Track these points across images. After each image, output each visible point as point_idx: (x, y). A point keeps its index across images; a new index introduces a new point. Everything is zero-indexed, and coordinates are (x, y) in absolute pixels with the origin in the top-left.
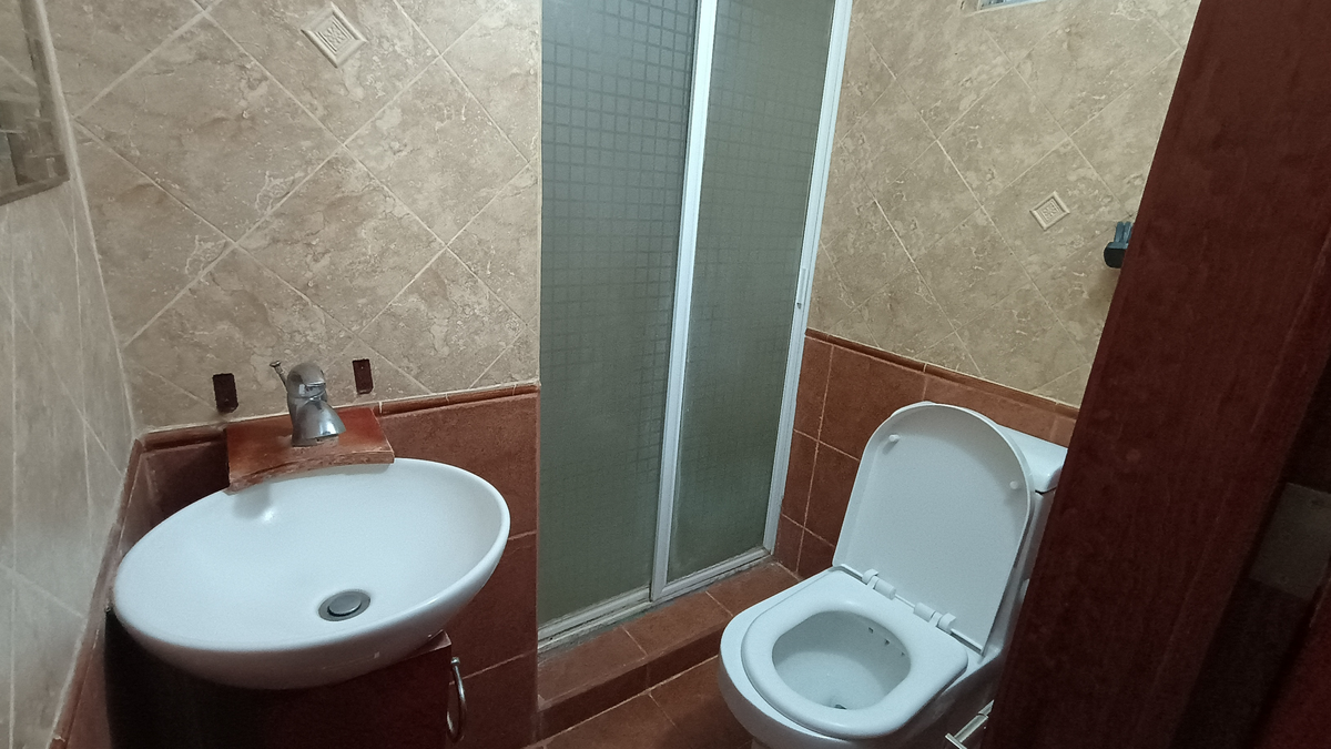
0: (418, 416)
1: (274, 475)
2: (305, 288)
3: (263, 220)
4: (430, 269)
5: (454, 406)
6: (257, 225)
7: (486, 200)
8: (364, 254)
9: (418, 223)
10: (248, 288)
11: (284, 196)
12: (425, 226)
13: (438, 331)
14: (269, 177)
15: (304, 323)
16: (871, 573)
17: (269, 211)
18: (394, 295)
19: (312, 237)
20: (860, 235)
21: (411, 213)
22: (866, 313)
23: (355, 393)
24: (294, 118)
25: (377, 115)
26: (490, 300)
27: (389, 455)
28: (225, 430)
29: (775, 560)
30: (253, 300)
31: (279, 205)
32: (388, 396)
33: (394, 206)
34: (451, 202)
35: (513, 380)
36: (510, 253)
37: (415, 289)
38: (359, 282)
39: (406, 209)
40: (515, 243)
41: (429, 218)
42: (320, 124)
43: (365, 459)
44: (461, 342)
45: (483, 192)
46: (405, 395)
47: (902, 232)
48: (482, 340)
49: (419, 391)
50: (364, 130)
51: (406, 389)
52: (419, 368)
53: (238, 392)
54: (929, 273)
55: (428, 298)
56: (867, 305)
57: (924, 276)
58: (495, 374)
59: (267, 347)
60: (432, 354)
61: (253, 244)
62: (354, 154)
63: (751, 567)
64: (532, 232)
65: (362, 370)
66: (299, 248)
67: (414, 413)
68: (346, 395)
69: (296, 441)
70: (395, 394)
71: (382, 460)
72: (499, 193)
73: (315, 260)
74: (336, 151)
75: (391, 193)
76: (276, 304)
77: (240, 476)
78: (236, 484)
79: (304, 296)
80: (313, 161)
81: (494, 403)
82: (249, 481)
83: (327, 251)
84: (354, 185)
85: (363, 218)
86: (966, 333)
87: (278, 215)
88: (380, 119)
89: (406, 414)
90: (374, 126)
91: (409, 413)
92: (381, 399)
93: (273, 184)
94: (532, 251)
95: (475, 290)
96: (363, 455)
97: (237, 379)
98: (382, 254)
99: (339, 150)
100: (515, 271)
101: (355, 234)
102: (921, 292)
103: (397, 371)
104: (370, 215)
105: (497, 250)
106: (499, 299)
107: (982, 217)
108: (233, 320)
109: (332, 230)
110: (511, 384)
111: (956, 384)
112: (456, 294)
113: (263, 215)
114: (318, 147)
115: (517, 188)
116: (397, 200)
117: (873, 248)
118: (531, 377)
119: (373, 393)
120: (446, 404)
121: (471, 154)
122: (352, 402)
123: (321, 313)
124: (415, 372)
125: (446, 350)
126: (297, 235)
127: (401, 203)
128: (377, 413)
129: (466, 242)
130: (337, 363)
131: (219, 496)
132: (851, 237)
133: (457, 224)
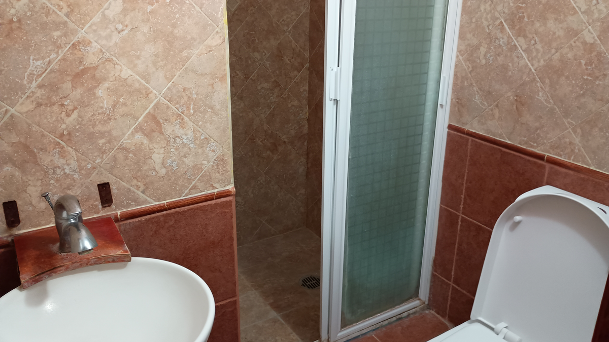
0: (146, 220)
1: (50, 276)
2: (61, 136)
3: (30, 91)
4: (149, 113)
5: (172, 211)
6: (27, 95)
7: (188, 58)
8: (102, 108)
9: (138, 81)
10: (23, 140)
11: (44, 73)
12: (144, 83)
13: (157, 157)
14: (33, 60)
15: (62, 161)
16: (501, 326)
17: (34, 84)
18: (124, 134)
19: (64, 99)
20: (490, 49)
21: (134, 74)
22: (496, 112)
23: (100, 206)
24: (47, 17)
25: (105, 7)
26: (194, 132)
27: (128, 256)
28: (13, 240)
29: (430, 309)
30: (26, 147)
31: (40, 79)
32: (124, 207)
33: (121, 71)
34: (161, 63)
35: (214, 188)
36: (207, 95)
37: (139, 129)
38: (99, 128)
39: (130, 72)
40: (210, 87)
41: (146, 77)
42: (66, 19)
43: (111, 260)
44: (174, 164)
45: (185, 53)
46: (136, 206)
47: (525, 46)
48: (189, 161)
49: (146, 202)
50: (96, 19)
51: (137, 201)
52: (145, 185)
53: (20, 213)
54: (547, 81)
55: (149, 135)
56: (497, 106)
57: (543, 83)
58: (200, 185)
59: (38, 180)
60: (154, 174)
61: (25, 109)
62: (90, 37)
63: (409, 315)
64: (222, 79)
65: (104, 190)
66: (56, 108)
67: (143, 218)
68: (93, 209)
69: (62, 248)
70: (128, 205)
71: (123, 260)
72: (196, 52)
73: (67, 116)
74: (77, 36)
75: (117, 61)
76: (41, 150)
77: (27, 278)
78: (26, 284)
79: (61, 142)
80: (63, 46)
81: (201, 207)
82: (33, 281)
83: (75, 108)
84: (91, 59)
85: (98, 82)
86: (579, 131)
87: (40, 86)
88: (108, 9)
89: (137, 220)
90: (104, 15)
91: (139, 219)
92: (119, 210)
93: (36, 65)
94: (223, 92)
95: (182, 125)
96: (109, 257)
97: (19, 203)
98: (114, 106)
99: (80, 35)
100: (212, 108)
101: (94, 94)
102: (541, 96)
103: (129, 189)
104: (105, 79)
105: (197, 94)
106: (200, 130)
107: (590, 35)
108: (14, 164)
109: (77, 93)
110: (213, 191)
111: (571, 172)
112: (168, 129)
113: (30, 88)
114: (65, 35)
115: (210, 47)
116: (123, 66)
117: (500, 59)
118: (227, 185)
119: (113, 206)
120: (165, 210)
121: (174, 26)
122: (98, 213)
123: (74, 153)
124: (142, 188)
125: (163, 171)
126: (54, 99)
127: (125, 68)
128: (117, 220)
129: (174, 91)
130: (87, 187)
131: (15, 292)
132: (483, 50)
133: (167, 78)
